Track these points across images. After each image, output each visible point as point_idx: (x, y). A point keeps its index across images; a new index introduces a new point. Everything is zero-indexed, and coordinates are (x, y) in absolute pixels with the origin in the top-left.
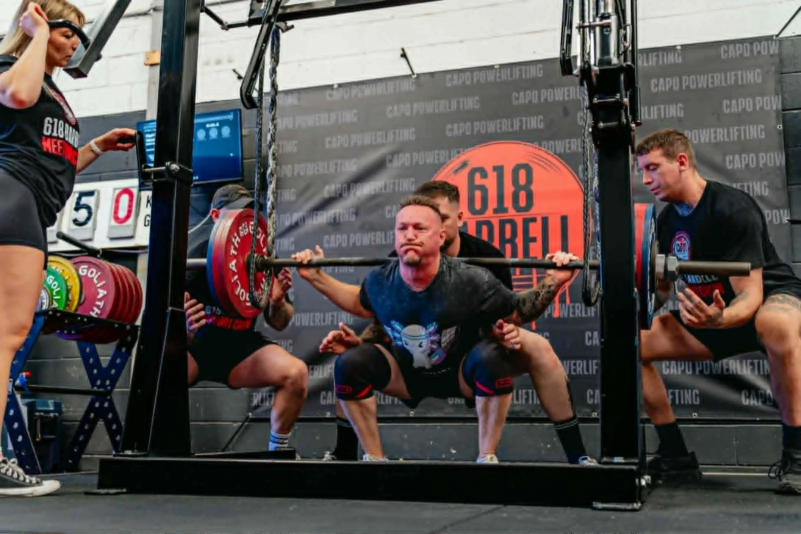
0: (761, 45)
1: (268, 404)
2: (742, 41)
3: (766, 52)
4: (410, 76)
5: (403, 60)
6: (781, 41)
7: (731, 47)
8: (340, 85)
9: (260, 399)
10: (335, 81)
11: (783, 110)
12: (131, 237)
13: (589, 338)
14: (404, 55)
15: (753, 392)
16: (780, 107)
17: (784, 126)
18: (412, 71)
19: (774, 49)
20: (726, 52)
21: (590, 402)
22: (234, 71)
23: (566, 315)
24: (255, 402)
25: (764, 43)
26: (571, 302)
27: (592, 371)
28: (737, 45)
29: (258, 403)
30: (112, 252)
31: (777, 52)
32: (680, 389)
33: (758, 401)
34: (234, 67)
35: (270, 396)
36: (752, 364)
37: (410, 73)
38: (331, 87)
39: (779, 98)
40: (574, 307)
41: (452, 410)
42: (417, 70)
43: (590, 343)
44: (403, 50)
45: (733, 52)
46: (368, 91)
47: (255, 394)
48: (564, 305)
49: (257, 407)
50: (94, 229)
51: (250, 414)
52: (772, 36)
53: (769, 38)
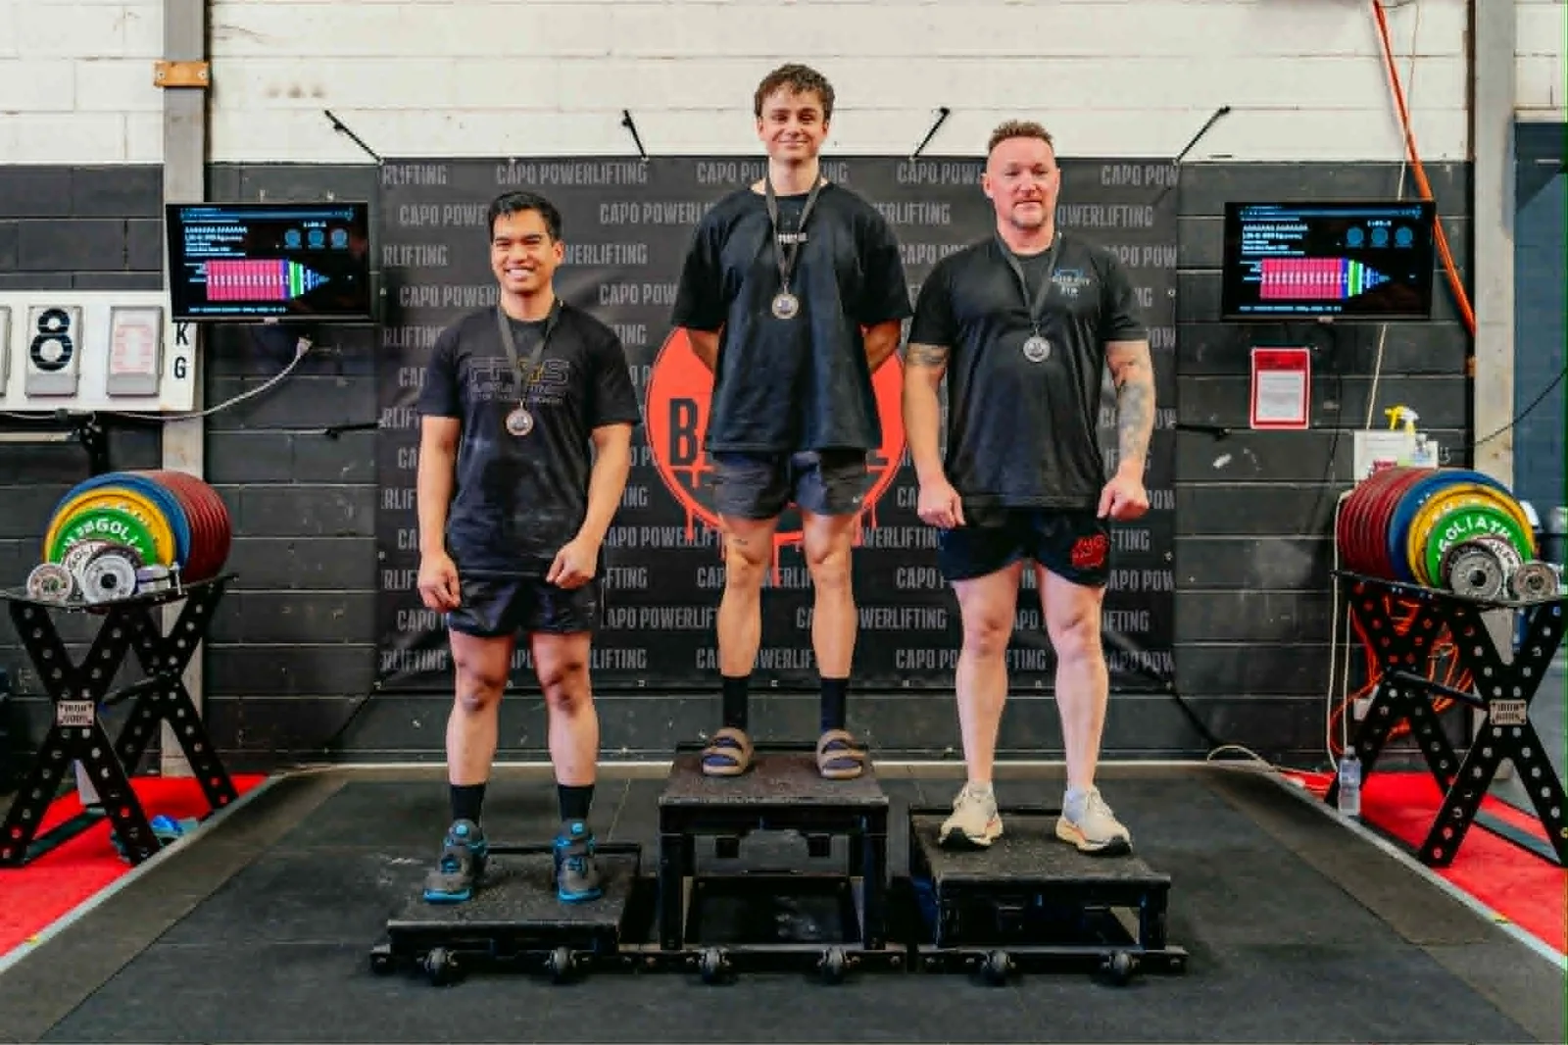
0: (1132, 170)
1: (408, 668)
2: (1131, 162)
3: (1162, 182)
4: (639, 157)
5: (627, 131)
6: (1185, 168)
7: (1116, 168)
8: (520, 160)
9: (395, 660)
10: (512, 151)
11: (1178, 268)
12: (155, 395)
13: (902, 578)
14: (628, 122)
15: (1114, 654)
16: (1174, 264)
17: (1178, 291)
18: (642, 152)
19: (1173, 179)
20: (1109, 175)
21: (900, 665)
22: (328, 113)
23: (871, 543)
24: (387, 665)
25: (1161, 169)
26: (878, 525)
27: (905, 624)
28: (1125, 167)
29: (392, 667)
30: (122, 417)
31: (1175, 181)
32: (1020, 650)
33: (1118, 664)
34: (327, 108)
35: (413, 657)
36: (1115, 616)
37: (639, 153)
38: (504, 161)
39: (1173, 252)
40: (882, 533)
41: (702, 678)
42: (651, 149)
43: (904, 584)
44: (626, 113)
45: (1118, 176)
46: (568, 176)
47: (385, 653)
48: (868, 528)
49: (391, 672)
50: (78, 377)
51: (378, 683)
52: (1172, 159)
53: (1166, 162)
